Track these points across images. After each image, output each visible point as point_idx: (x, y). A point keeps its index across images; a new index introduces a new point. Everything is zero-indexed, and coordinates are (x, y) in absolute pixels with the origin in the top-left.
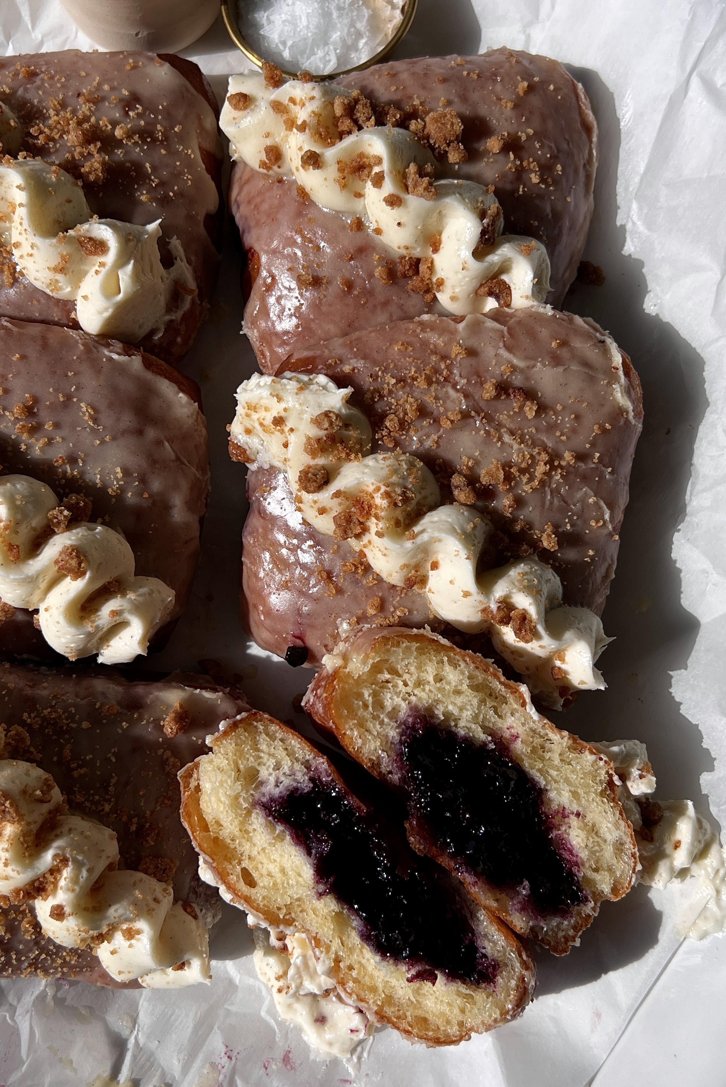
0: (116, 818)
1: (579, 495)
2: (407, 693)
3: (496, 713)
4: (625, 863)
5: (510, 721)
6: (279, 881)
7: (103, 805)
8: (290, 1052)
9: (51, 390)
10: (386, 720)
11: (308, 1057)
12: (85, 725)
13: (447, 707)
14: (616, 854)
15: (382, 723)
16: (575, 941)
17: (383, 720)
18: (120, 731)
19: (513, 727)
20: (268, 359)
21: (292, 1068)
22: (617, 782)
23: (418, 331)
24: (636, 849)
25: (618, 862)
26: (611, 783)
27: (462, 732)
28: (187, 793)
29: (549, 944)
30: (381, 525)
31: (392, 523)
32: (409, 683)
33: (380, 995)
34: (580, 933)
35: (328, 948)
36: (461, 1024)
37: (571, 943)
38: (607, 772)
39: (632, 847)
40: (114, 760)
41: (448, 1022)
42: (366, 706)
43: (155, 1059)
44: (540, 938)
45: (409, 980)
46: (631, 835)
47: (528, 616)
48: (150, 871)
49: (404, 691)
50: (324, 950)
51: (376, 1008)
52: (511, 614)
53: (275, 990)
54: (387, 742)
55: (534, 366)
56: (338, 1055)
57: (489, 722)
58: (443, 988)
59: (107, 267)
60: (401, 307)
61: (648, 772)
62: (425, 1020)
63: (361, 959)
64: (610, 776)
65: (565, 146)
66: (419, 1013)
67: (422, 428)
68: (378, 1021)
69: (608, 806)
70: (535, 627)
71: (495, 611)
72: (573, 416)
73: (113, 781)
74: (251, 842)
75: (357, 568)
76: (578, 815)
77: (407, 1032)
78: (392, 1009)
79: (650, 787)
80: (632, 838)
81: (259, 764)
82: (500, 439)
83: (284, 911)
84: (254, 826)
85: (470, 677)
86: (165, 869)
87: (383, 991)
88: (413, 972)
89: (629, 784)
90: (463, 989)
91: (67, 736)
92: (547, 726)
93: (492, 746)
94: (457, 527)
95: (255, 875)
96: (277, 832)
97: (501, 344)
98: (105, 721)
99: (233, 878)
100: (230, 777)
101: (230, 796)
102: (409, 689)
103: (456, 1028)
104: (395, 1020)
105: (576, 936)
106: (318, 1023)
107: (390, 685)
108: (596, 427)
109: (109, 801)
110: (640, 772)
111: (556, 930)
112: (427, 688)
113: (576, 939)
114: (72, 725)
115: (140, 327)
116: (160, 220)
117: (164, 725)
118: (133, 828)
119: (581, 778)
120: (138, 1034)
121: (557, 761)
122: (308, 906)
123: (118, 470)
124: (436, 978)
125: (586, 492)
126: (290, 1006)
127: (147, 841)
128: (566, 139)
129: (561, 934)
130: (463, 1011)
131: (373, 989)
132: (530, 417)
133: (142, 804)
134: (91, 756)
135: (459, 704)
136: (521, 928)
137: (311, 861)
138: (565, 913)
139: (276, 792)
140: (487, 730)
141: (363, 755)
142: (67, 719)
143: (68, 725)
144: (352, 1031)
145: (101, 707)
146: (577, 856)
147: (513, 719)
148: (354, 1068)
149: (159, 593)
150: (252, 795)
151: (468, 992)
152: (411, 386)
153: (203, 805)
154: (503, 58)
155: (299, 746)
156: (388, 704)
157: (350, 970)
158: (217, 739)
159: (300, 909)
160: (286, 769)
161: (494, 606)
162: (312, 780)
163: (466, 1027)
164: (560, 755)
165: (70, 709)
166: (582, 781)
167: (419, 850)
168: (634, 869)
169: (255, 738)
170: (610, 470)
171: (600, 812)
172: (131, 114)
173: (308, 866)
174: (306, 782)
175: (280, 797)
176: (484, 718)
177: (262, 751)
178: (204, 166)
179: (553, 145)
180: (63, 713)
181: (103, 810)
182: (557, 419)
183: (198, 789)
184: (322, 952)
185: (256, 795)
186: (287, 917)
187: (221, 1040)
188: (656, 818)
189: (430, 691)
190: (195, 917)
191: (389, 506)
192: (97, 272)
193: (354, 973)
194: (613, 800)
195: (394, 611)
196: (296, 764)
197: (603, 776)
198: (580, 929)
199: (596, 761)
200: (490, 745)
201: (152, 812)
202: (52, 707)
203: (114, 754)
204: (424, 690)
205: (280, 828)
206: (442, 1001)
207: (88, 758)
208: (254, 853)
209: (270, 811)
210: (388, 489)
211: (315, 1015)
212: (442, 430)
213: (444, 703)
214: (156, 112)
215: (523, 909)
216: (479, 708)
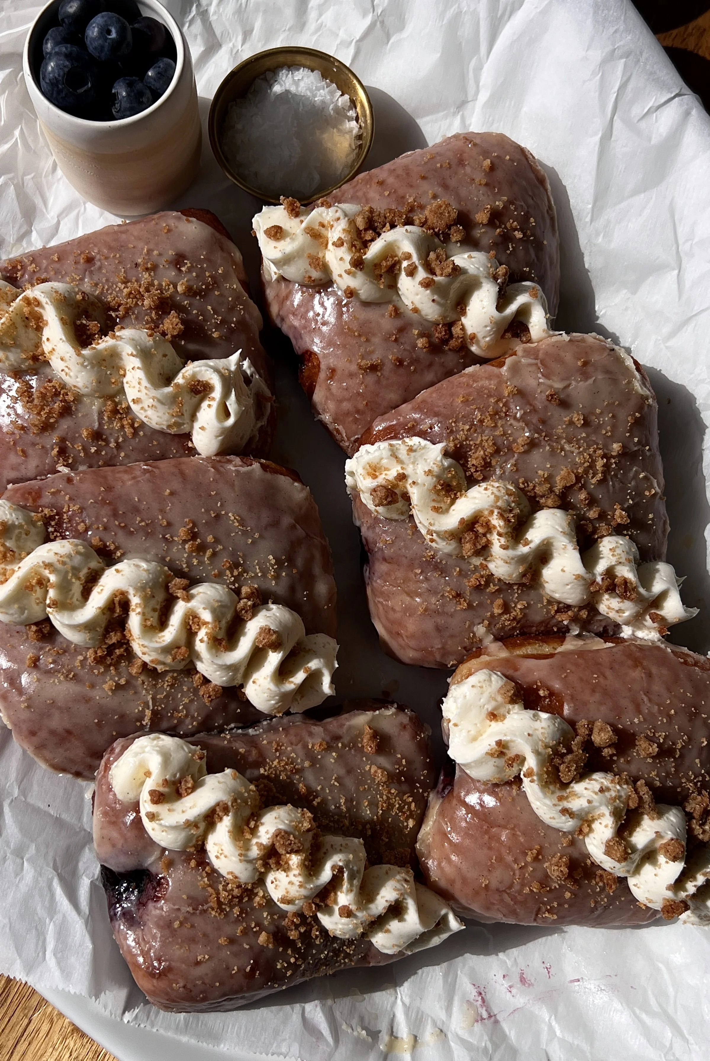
0: (355, 828)
1: (631, 474)
7: (343, 822)
9: (203, 510)
12: (307, 764)
20: (344, 435)
21: (529, 985)
23: (471, 383)
30: (503, 539)
31: (510, 536)
40: (337, 785)
43: (423, 1012)
47: (628, 582)
48: (392, 862)
52: (615, 582)
55: (569, 385)
59: (217, 400)
60: (442, 365)
65: (531, 201)
70: (636, 587)
71: (600, 583)
72: (610, 415)
75: (480, 581)
82: (562, 449)
86: (402, 857)
94: (557, 527)
97: (540, 375)
98: (319, 757)
108: (629, 418)
114: (297, 767)
115: (242, 438)
116: (240, 350)
117: (363, 746)
118: (369, 832)
120: (402, 997)
123: (271, 557)
125: (636, 471)
127: (382, 840)
128: (530, 196)
132: (579, 426)
142: (292, 763)
145: (313, 747)
152: (481, 427)
154: (460, 143)
161: (599, 579)
165: (291, 755)
170: (647, 448)
172: (183, 269)
178: (247, 295)
179: (523, 203)
181: (343, 826)
182: (599, 421)
187: (468, 982)
191: (504, 524)
192: (209, 406)
195: (516, 606)
203: (336, 780)
207: (318, 789)
210: (500, 511)
212: (516, 455)
214: (200, 261)
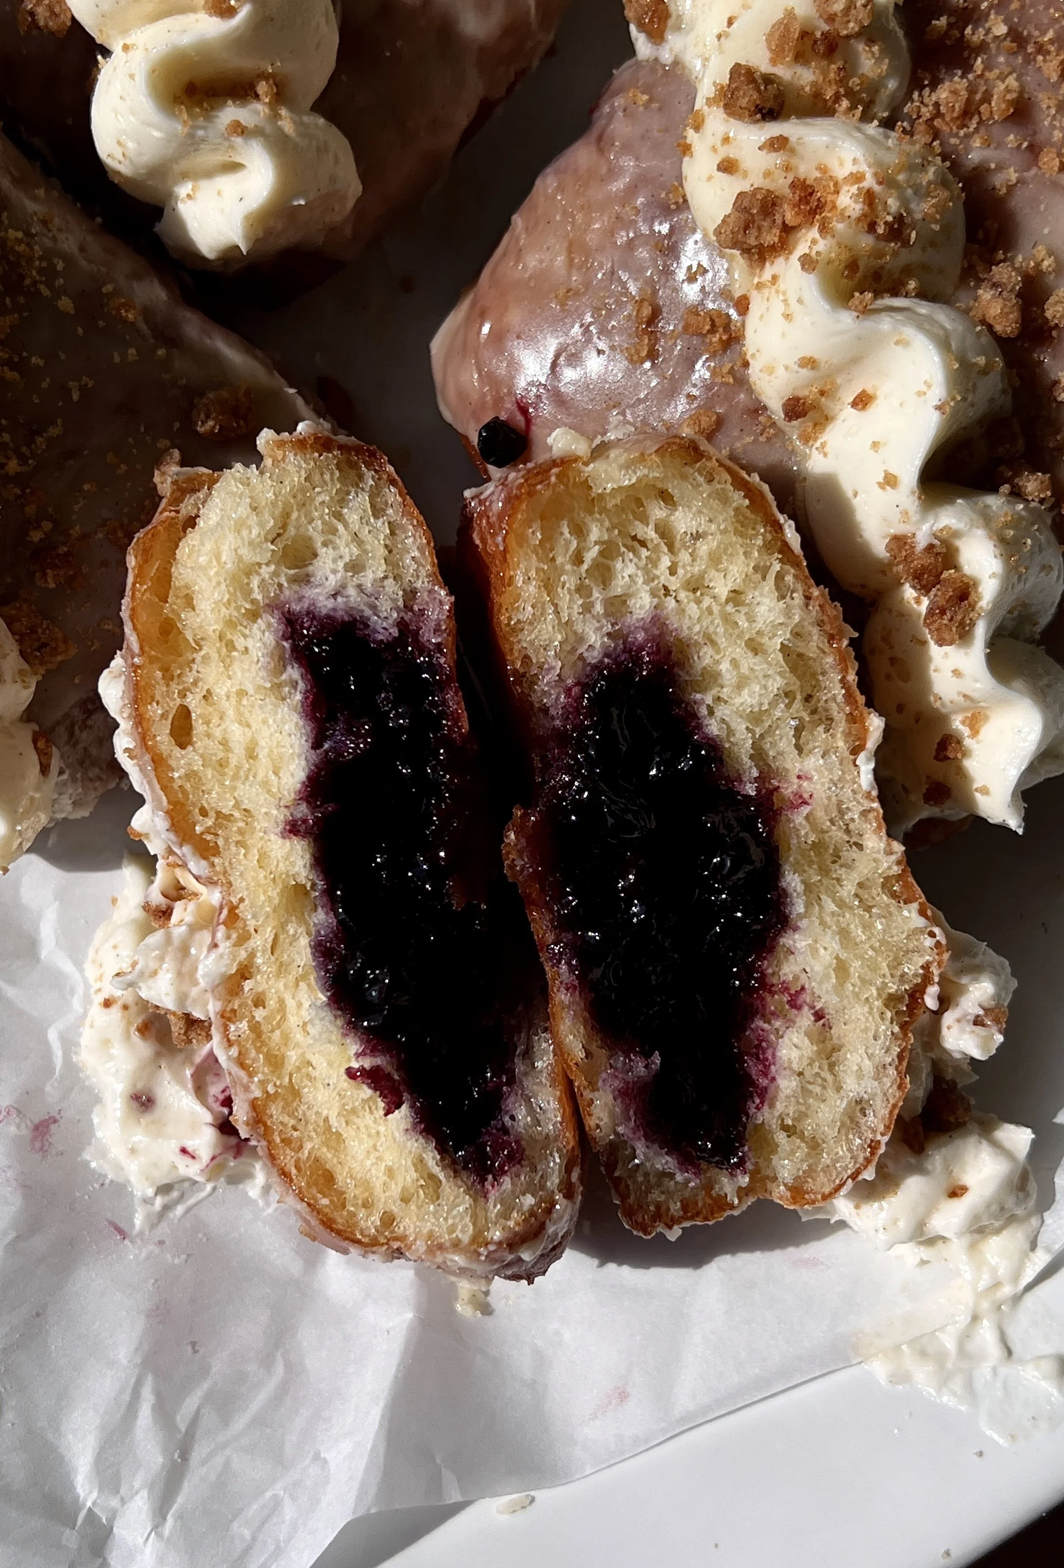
0: (18, 497)
2: (666, 588)
3: (798, 731)
4: (850, 1150)
5: (813, 763)
6: (233, 761)
7: (9, 458)
8: (55, 1121)
10: (599, 608)
11: (80, 1151)
12: (65, 304)
13: (718, 662)
14: (843, 1125)
15: (587, 608)
16: (670, 1227)
17: (592, 604)
18: (117, 359)
19: (809, 779)
21: (41, 1149)
22: (931, 1001)
24: (886, 1139)
25: (837, 1140)
26: (916, 994)
27: (713, 728)
28: (167, 514)
29: (624, 1197)
30: (822, 245)
31: (843, 257)
32: (681, 571)
33: (279, 1077)
34: (687, 1224)
35: (244, 938)
36: (388, 1220)
37: (660, 1228)
38: (926, 967)
39: (881, 1128)
40: (76, 396)
41: (367, 1205)
42: (578, 559)
44: (617, 1174)
45: (351, 1074)
46: (894, 1106)
47: (973, 597)
49: (662, 578)
50: (234, 936)
51: (257, 1093)
52: (945, 575)
53: (100, 999)
54: (574, 649)
56: (133, 1179)
57: (773, 744)
58: (399, 1136)
61: (997, 1021)
62: (329, 1178)
63: (288, 998)
64: (927, 979)
66: (327, 1155)
67: (1000, 145)
68: (247, 1124)
69: (887, 1028)
70: (973, 624)
71: (919, 551)
73: (54, 431)
74: (227, 668)
75: (713, 330)
76: (819, 1016)
77: (284, 1174)
78: (286, 1119)
79: (984, 1047)
80: (891, 1112)
81: (325, 544)
83: (210, 822)
84: (250, 643)
85: (797, 634)
86: (45, 645)
87: (291, 1075)
88: (367, 1063)
89: (948, 1018)
90: (431, 1158)
91: (22, 300)
92: (871, 816)
93: (751, 790)
94: (953, 345)
95: (199, 728)
96: (284, 677)
98: (101, 324)
99: (154, 711)
100: (261, 524)
101: (240, 558)
102: (674, 583)
103: (376, 1219)
104: (278, 1140)
105: (678, 1221)
106: (135, 1104)
107: (644, 553)
109: (23, 459)
110: (981, 1012)
111: (653, 1180)
112: (707, 602)
113: (676, 1227)
114: (42, 288)
119: (872, 947)
121: (848, 888)
122: (255, 841)
124: (398, 1106)
126: (106, 1043)
129: (656, 1196)
130: (405, 1199)
131: (276, 1062)
133: (76, 508)
134: (41, 363)
135: (744, 670)
136: (598, 1126)
137: (313, 756)
138: (687, 1161)
139: (325, 605)
140: (759, 755)
141: (519, 642)
142: (41, 271)
143: (35, 283)
144: (184, 1151)
145: (110, 295)
146: (773, 1079)
147: (821, 762)
148: (148, 1216)
149: (336, 161)
150: (280, 586)
151: (437, 1170)
152: (1029, 60)
153: (183, 551)
155: (416, 554)
156: (619, 586)
157: (256, 1006)
158: (281, 444)
159: (240, 838)
160: (368, 578)
161: (922, 540)
162: (402, 624)
163: (393, 1232)
164: (861, 885)
165: (55, 261)
166: (870, 952)
167: (512, 867)
168: (858, 1172)
169: (348, 493)
171: (866, 1030)
173: (303, 763)
174: (391, 621)
175: (328, 617)
176: (770, 730)
177: (346, 525)
180: (41, 258)
183: (191, 522)
184: (228, 938)
185: (287, 593)
186: (209, 837)
188: (952, 1119)
189: (710, 611)
190: (44, 770)
191: (859, 220)
193: (259, 1014)
194: (904, 1026)
196: (390, 581)
197: (912, 968)
198: (692, 1218)
199: (921, 931)
200: (749, 785)
201: (85, 537)
202: (28, 234)
203: (83, 389)
204: (698, 602)
205: (294, 672)
206: (379, 1159)
207: (34, 360)
208: (220, 690)
209: (294, 631)
210: (877, 188)
211: (139, 1086)
212: (1034, 171)
213: (718, 652)
215: (624, 1094)
216: (773, 704)
